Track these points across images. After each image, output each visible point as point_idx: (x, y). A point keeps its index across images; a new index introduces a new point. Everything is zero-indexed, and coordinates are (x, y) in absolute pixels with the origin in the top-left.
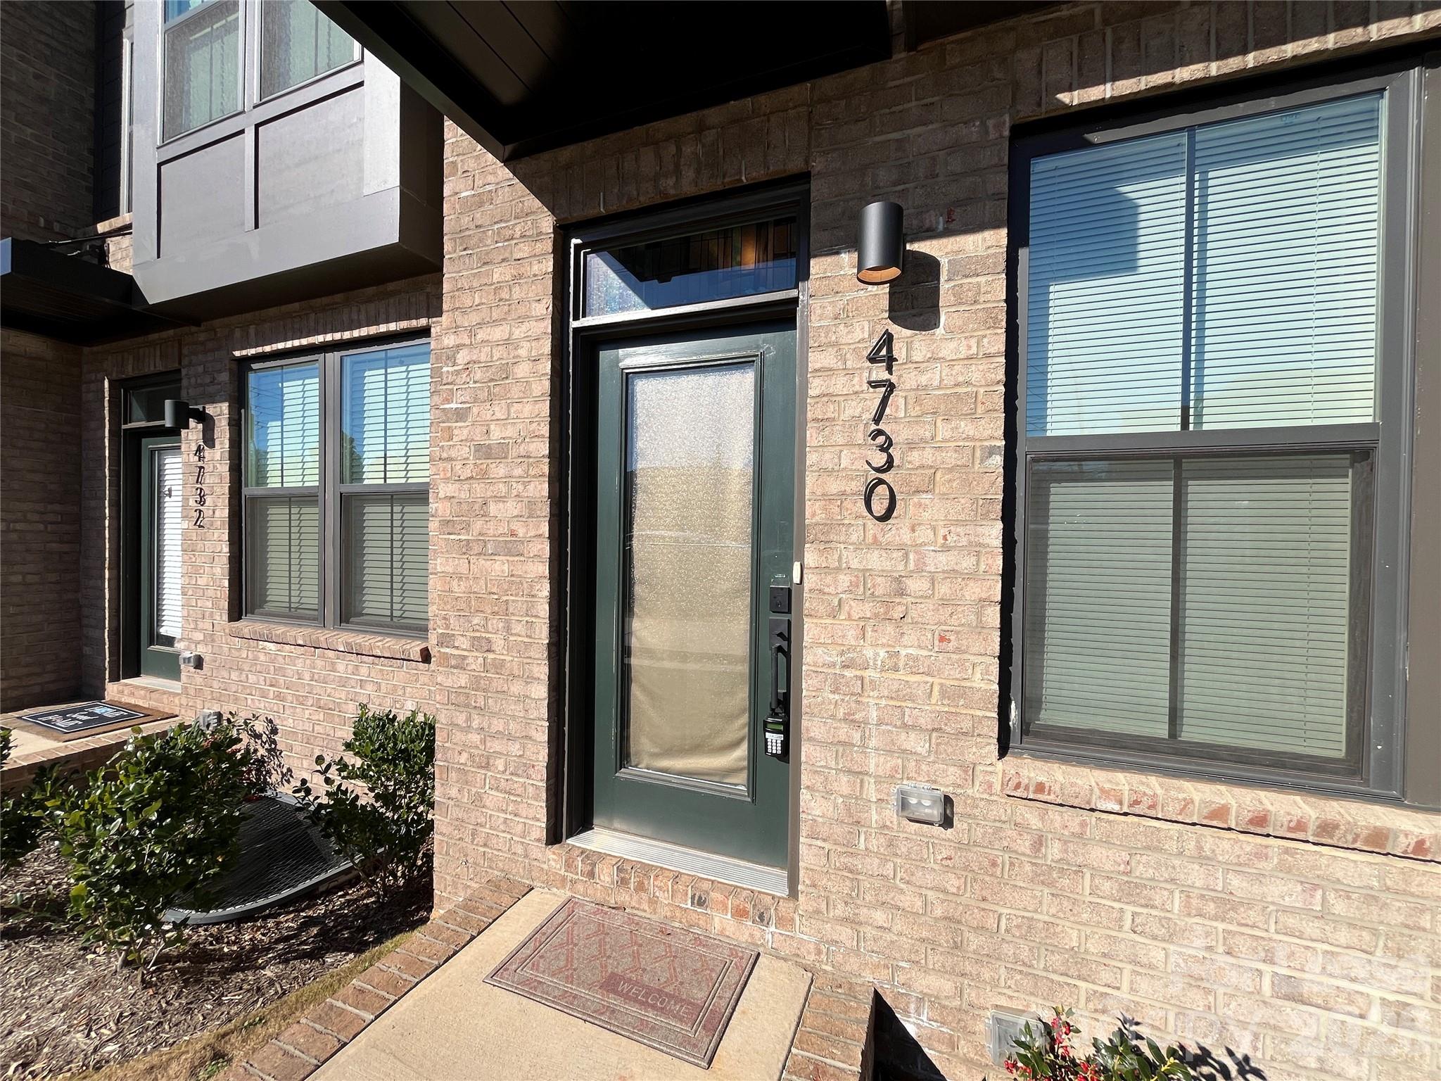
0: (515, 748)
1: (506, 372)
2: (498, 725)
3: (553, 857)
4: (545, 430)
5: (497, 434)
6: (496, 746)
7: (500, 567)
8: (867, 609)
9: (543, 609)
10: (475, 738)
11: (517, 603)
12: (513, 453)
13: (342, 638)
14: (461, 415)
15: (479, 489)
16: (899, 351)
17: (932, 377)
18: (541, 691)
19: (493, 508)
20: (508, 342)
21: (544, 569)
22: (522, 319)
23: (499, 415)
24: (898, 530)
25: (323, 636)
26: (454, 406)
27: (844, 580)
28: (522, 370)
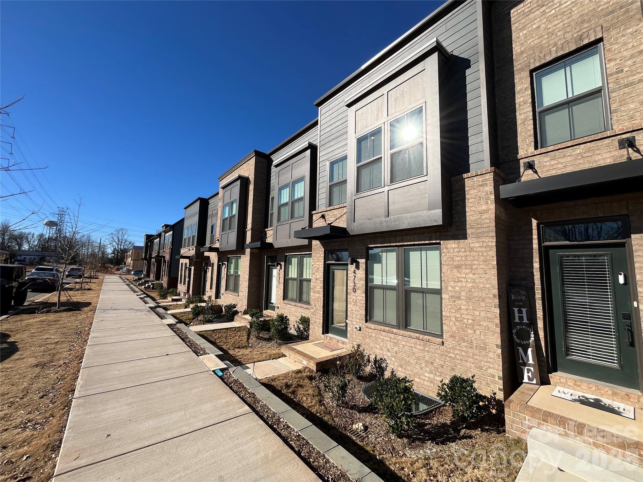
0: (319, 320)
1: (319, 268)
2: (317, 317)
3: (323, 336)
4: (323, 277)
5: (318, 277)
6: (317, 320)
7: (318, 296)
8: (354, 304)
9: (322, 301)
10: (314, 319)
11: (319, 300)
12: (319, 279)
13: (299, 305)
16: (356, 272)
17: (359, 276)
18: (322, 313)
19: (317, 287)
20: (319, 265)
21: (322, 296)
22: (320, 262)
24: (356, 294)
25: (297, 304)
27: (352, 300)
28: (320, 269)
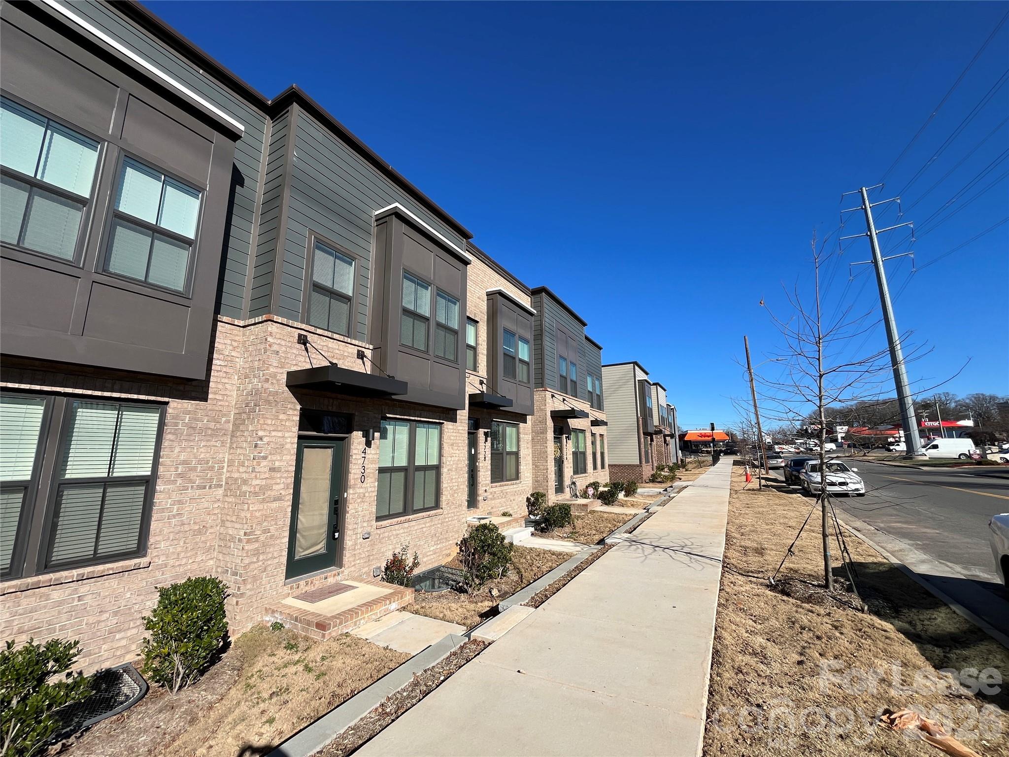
1: (282, 446)
5: (277, 464)
7: (275, 505)
8: (360, 500)
11: (280, 515)
12: (283, 470)
14: (265, 458)
15: (269, 481)
16: (366, 451)
17: (371, 456)
20: (283, 437)
23: (279, 459)
24: (364, 485)
26: (262, 455)
27: (356, 495)
